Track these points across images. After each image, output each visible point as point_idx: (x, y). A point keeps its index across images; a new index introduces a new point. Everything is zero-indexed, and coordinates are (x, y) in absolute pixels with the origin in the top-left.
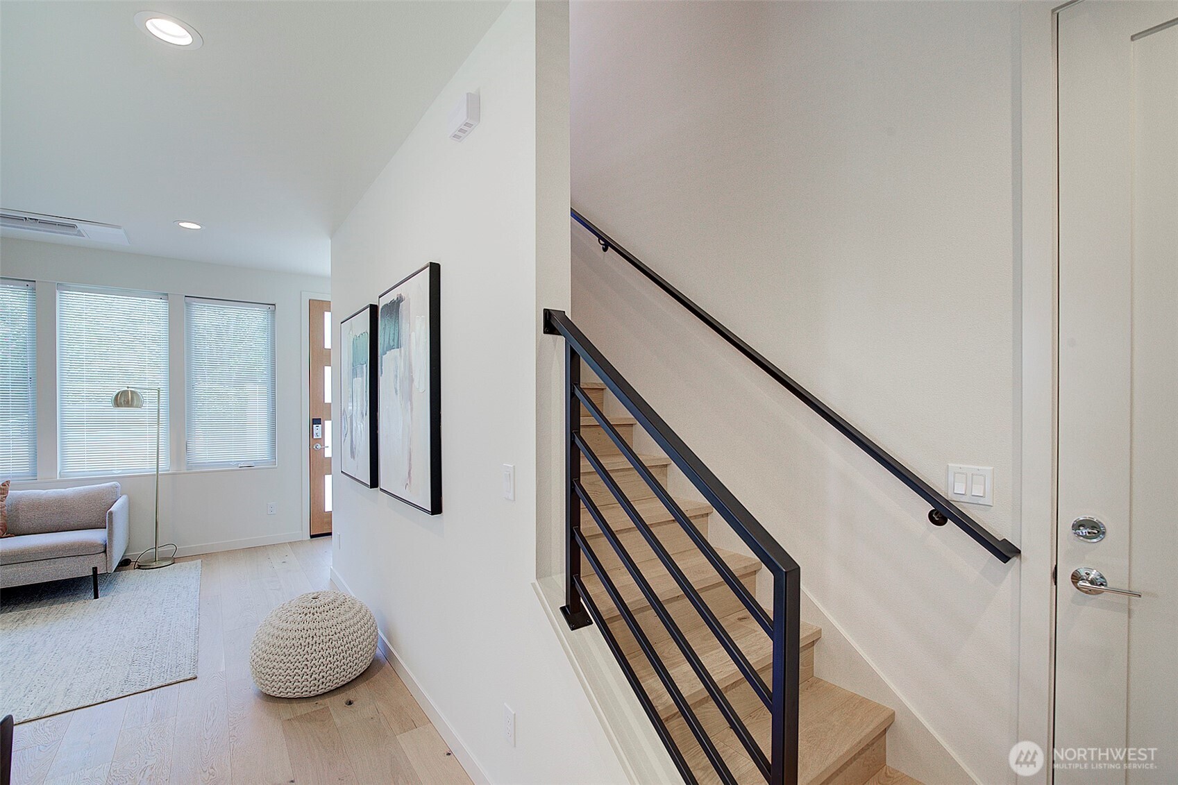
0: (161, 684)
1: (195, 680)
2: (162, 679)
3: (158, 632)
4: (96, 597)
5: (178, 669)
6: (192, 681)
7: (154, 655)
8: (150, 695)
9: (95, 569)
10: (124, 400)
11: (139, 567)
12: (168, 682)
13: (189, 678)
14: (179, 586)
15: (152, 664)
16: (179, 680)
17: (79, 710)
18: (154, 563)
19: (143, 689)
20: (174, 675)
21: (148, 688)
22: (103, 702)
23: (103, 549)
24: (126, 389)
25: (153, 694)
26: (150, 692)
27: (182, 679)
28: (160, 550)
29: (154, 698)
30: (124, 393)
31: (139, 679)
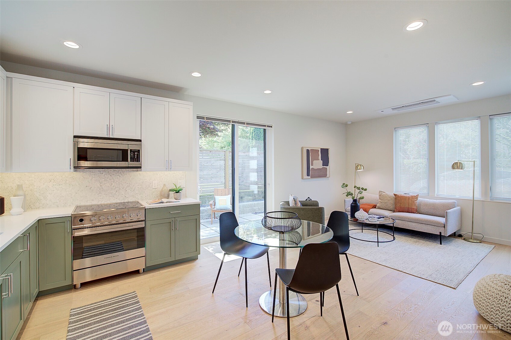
0: (440, 283)
1: (454, 290)
2: (442, 282)
3: (454, 265)
4: (441, 244)
5: (450, 282)
6: (453, 289)
7: (446, 272)
8: (435, 284)
9: (440, 233)
10: (457, 166)
11: (464, 239)
12: (443, 284)
13: (452, 287)
14: (476, 253)
15: (443, 275)
16: (448, 285)
17: (412, 276)
18: (471, 240)
19: (434, 281)
20: (447, 283)
21: (436, 281)
22: (419, 277)
23: (443, 226)
24: (457, 161)
25: (436, 285)
26: (436, 283)
27: (449, 286)
28: (474, 234)
29: (435, 286)
30: (456, 163)
31: (435, 277)
